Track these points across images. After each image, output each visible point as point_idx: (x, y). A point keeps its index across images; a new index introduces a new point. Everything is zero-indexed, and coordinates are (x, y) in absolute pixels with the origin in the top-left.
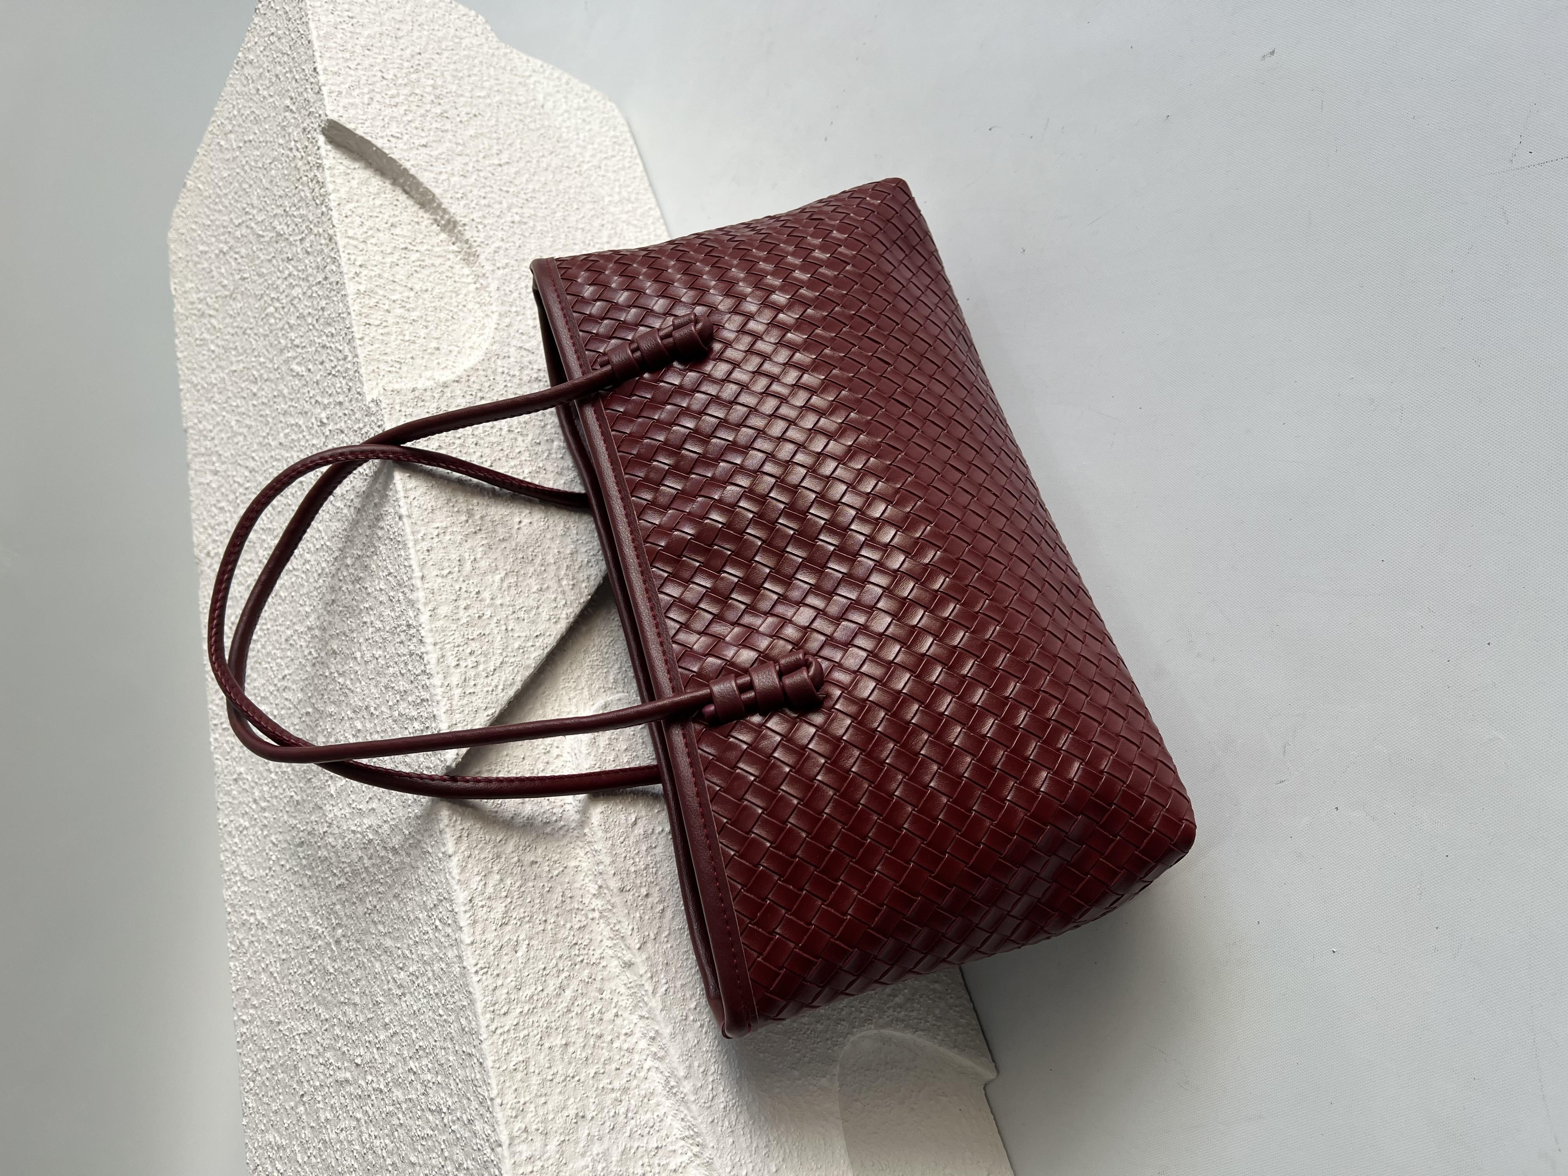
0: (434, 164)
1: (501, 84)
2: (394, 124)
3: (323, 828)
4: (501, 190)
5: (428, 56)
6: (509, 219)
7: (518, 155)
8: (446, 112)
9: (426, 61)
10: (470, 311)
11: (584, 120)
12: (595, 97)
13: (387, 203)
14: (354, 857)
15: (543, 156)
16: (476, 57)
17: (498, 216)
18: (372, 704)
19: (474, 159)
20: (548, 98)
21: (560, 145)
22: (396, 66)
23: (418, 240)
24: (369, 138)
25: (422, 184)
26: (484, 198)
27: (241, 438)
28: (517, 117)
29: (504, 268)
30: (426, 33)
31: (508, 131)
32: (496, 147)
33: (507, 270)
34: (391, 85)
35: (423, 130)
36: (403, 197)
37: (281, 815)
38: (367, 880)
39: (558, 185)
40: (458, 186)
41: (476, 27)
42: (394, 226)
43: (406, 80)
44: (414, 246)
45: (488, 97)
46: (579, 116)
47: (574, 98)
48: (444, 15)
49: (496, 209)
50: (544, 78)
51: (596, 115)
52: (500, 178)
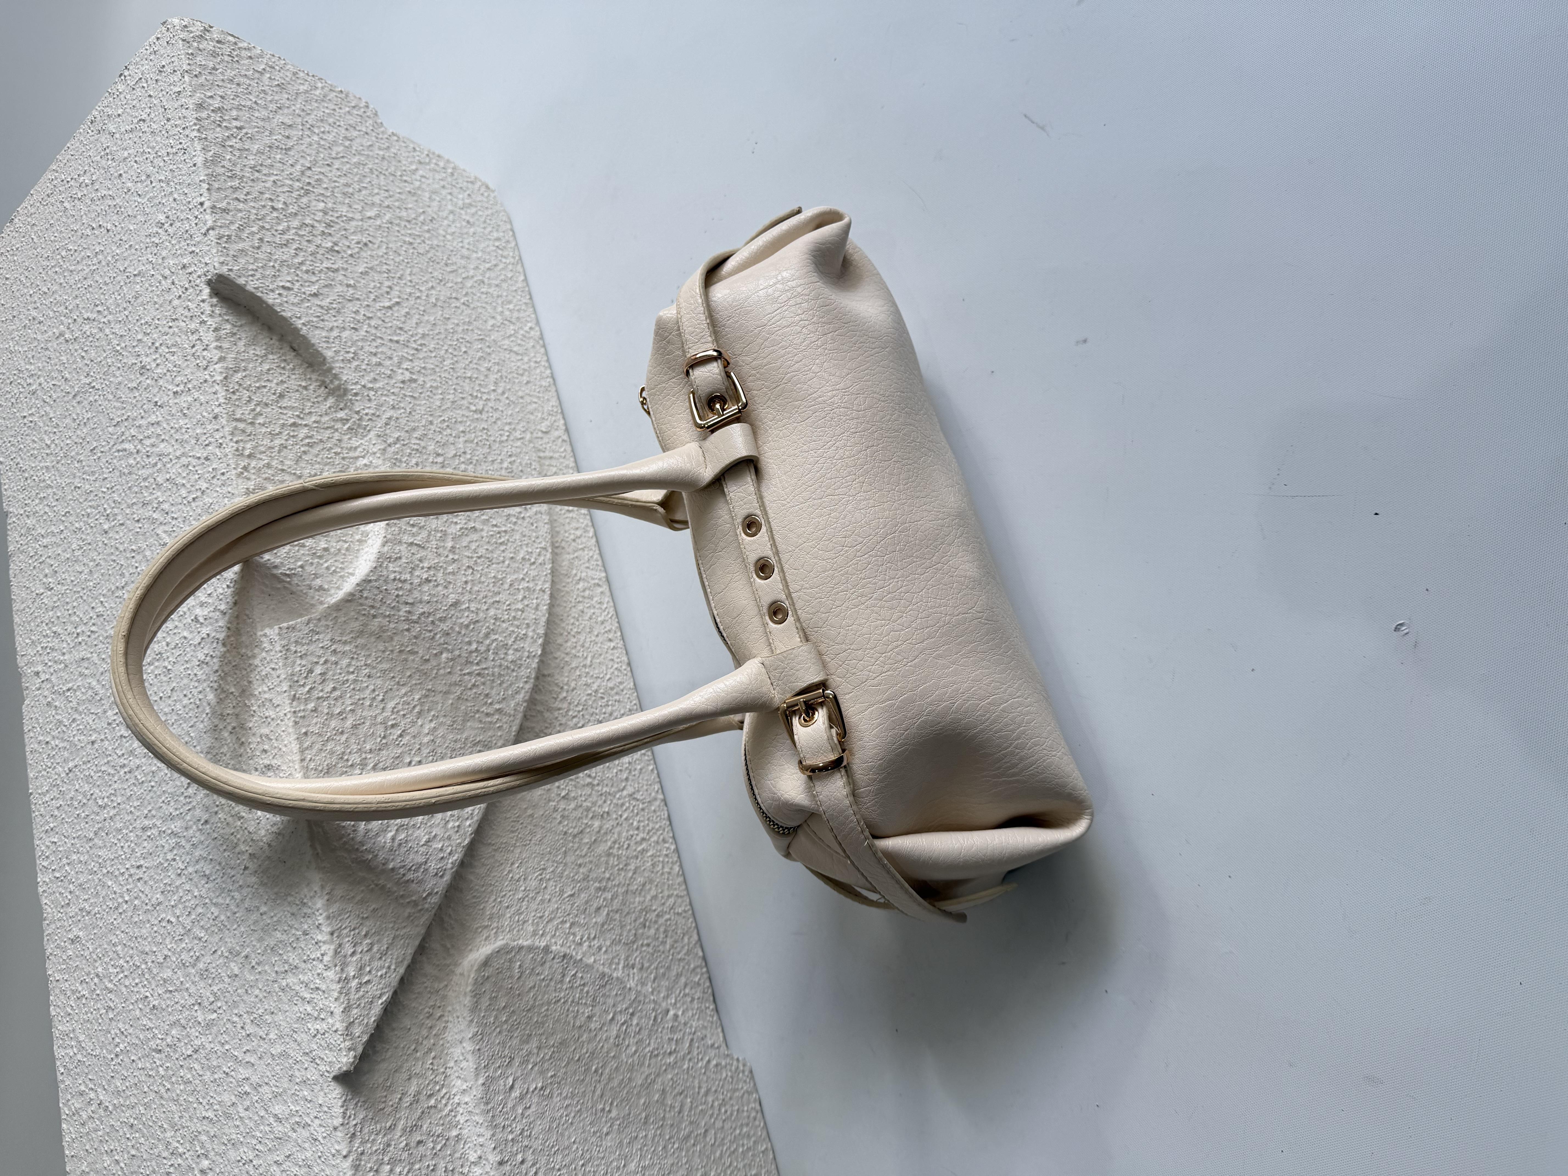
0: (326, 317)
1: (390, 196)
2: (285, 270)
3: (187, 1049)
4: (391, 340)
5: (319, 170)
6: (400, 378)
7: (408, 290)
8: (336, 244)
9: (316, 177)
11: (468, 222)
12: (479, 190)
13: (274, 366)
14: (228, 1098)
15: (432, 287)
16: (366, 164)
17: (390, 377)
18: (253, 956)
19: (366, 303)
20: (434, 196)
21: (449, 269)
22: (286, 189)
23: (307, 411)
24: (259, 294)
25: (313, 345)
26: (375, 355)
27: (86, 571)
28: (407, 239)
29: (395, 444)
30: (316, 138)
31: (397, 260)
32: (387, 283)
33: (397, 446)
34: (281, 216)
35: (313, 273)
36: (290, 355)
37: (131, 1007)
38: (242, 1129)
39: (446, 324)
40: (349, 344)
41: (366, 121)
42: (281, 396)
43: (296, 208)
44: (302, 418)
45: (378, 216)
46: (464, 217)
47: (459, 193)
48: (334, 110)
49: (387, 367)
50: (430, 170)
51: (480, 213)
52: (390, 325)
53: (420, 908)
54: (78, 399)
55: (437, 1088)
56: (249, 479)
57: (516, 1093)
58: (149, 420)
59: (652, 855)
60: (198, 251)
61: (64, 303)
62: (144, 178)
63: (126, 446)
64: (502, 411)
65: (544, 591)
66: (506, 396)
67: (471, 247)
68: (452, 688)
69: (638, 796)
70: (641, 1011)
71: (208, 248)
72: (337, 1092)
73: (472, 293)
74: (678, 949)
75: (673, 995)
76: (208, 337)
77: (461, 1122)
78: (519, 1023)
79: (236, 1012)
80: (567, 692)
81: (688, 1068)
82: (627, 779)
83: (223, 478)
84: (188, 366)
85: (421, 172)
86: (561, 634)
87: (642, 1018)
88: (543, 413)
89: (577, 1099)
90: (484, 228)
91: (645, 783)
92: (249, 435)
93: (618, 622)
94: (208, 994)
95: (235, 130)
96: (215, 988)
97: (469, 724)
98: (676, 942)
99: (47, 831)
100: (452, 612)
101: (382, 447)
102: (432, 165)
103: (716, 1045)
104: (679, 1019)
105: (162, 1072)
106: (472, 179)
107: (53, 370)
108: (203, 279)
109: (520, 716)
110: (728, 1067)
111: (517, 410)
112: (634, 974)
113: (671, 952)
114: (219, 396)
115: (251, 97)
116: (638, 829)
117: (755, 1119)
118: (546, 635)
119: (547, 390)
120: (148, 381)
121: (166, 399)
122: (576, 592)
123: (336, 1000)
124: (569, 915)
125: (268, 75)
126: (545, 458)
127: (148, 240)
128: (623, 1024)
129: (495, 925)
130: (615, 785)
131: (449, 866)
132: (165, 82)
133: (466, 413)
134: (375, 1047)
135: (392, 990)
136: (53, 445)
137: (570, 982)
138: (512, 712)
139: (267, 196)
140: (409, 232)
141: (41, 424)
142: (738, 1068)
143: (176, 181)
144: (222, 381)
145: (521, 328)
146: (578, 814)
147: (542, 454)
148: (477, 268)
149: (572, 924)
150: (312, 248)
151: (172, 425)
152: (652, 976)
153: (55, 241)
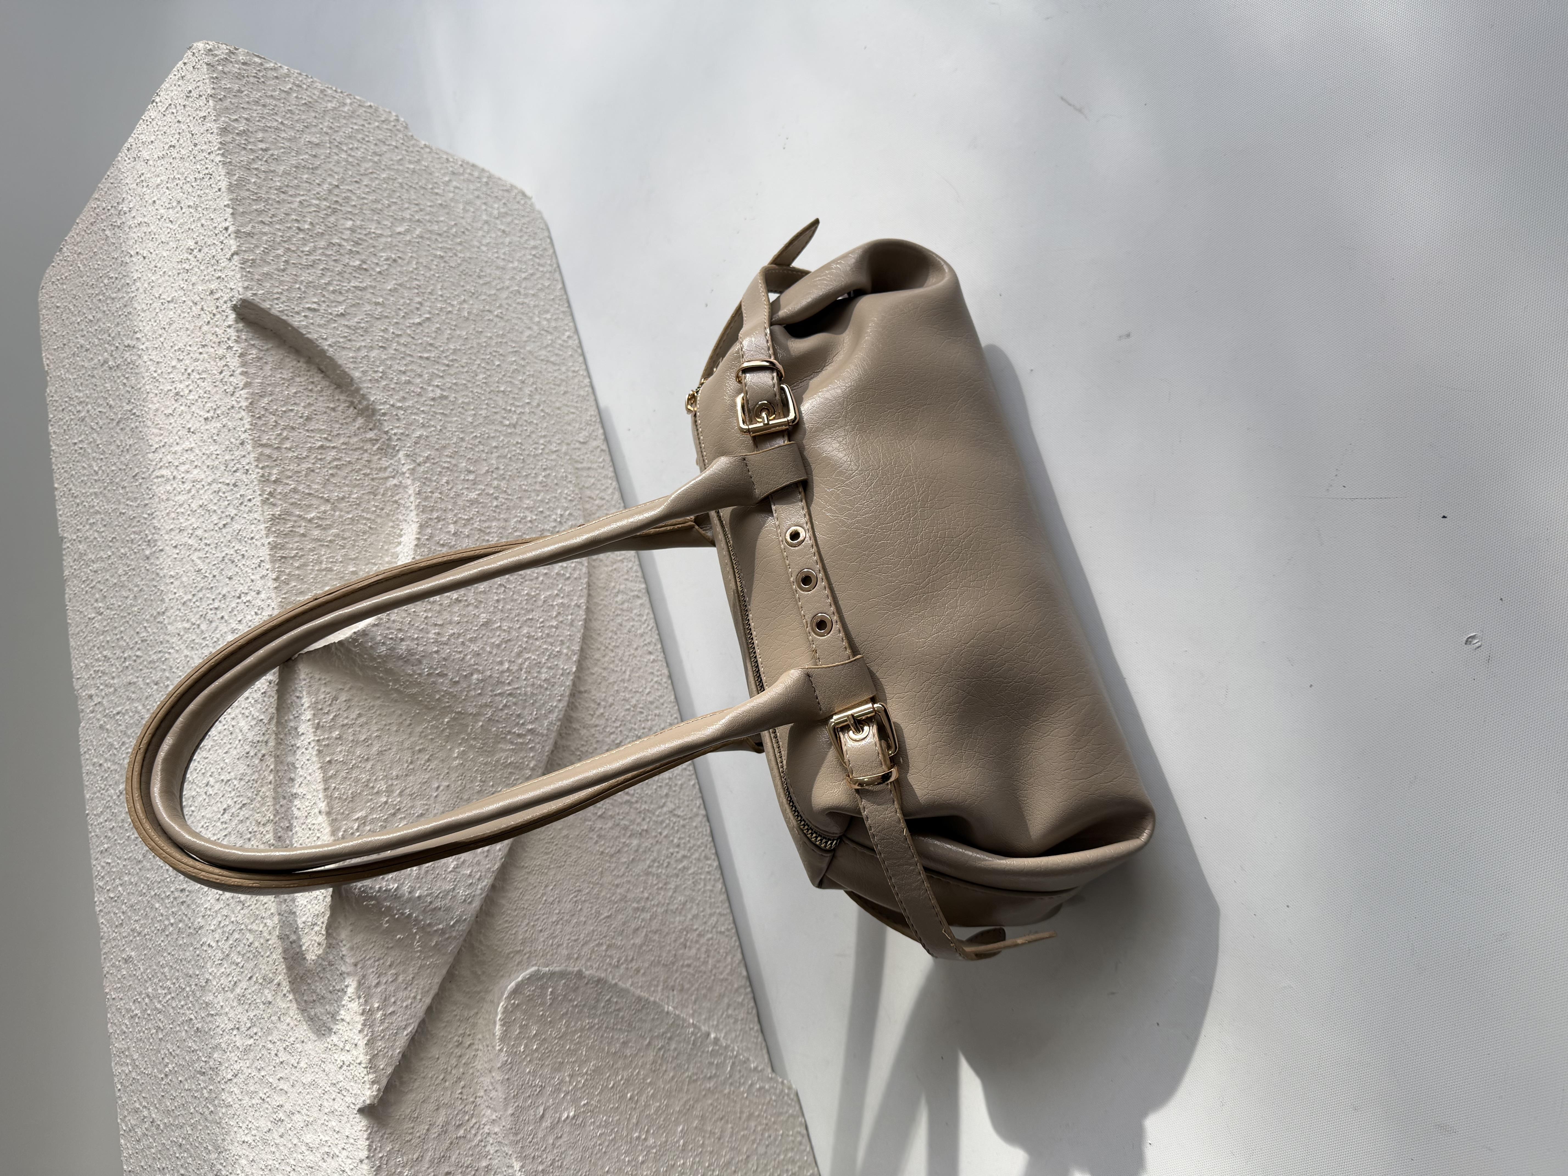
0: (353, 337)
1: (421, 210)
2: (311, 291)
3: (227, 1073)
4: (421, 357)
5: (347, 187)
6: (430, 395)
7: (439, 305)
8: (364, 262)
9: (344, 195)
10: (388, 515)
11: (504, 231)
12: (515, 198)
13: (301, 389)
15: (464, 301)
16: (396, 179)
17: (419, 395)
19: (395, 320)
20: (468, 207)
21: (481, 282)
22: (313, 209)
23: (335, 433)
24: (284, 317)
25: (340, 366)
26: (404, 373)
27: (131, 596)
28: (438, 253)
30: (344, 155)
31: (428, 275)
32: (417, 299)
34: (308, 237)
35: (340, 293)
36: (318, 378)
37: (178, 1028)
39: (479, 338)
40: (378, 363)
41: (396, 135)
42: (308, 419)
43: (323, 228)
44: (330, 441)
45: (407, 231)
46: (500, 227)
47: (494, 202)
48: (363, 125)
49: (417, 385)
50: (464, 180)
51: (516, 222)
52: (420, 341)
53: (447, 936)
54: (121, 425)
55: (467, 1118)
56: (274, 505)
57: (546, 1123)
58: (184, 446)
59: (694, 873)
60: (223, 276)
61: (106, 331)
62: (175, 204)
63: (164, 472)
64: (537, 424)
65: (579, 606)
66: (541, 408)
67: (507, 257)
68: (482, 710)
69: (679, 812)
70: (679, 1035)
71: (232, 273)
72: (363, 1124)
73: (507, 304)
74: (721, 969)
75: (715, 1017)
76: (234, 362)
77: (492, 1152)
78: (550, 1051)
79: (270, 1038)
80: (605, 707)
81: (729, 1093)
82: (667, 795)
83: (250, 504)
84: (216, 392)
85: (454, 183)
86: (599, 649)
87: (680, 1042)
88: (581, 424)
89: (611, 1127)
90: (521, 237)
91: (686, 798)
92: (275, 461)
93: (659, 634)
94: (245, 1019)
95: (260, 152)
96: (251, 1014)
97: (500, 746)
98: (719, 961)
99: (102, 852)
100: (483, 632)
101: (411, 467)
102: (467, 176)
103: (759, 1068)
104: (719, 1043)
105: (206, 1095)
106: (508, 187)
107: (99, 397)
108: (229, 304)
109: (553, 735)
110: (772, 1090)
111: (553, 422)
112: (674, 996)
113: (714, 972)
114: (245, 422)
115: (277, 118)
116: (678, 846)
117: (800, 1143)
118: (582, 650)
119: (584, 399)
120: (182, 408)
121: (198, 425)
122: (614, 605)
123: (360, 1032)
124: (605, 937)
125: (295, 95)
126: (582, 469)
127: (179, 266)
128: (660, 1049)
129: (528, 949)
130: (654, 801)
131: (478, 892)
132: (192, 107)
133: (500, 428)
134: (402, 1077)
135: (418, 1021)
136: (100, 472)
137: (604, 1007)
138: (545, 732)
139: (294, 217)
140: (440, 245)
141: (90, 451)
142: (782, 1091)
143: (204, 207)
144: (247, 407)
145: (559, 338)
146: (615, 832)
147: (579, 466)
148: (513, 278)
149: (609, 946)
150: (339, 268)
151: (204, 451)
152: (693, 998)
153: (99, 269)
